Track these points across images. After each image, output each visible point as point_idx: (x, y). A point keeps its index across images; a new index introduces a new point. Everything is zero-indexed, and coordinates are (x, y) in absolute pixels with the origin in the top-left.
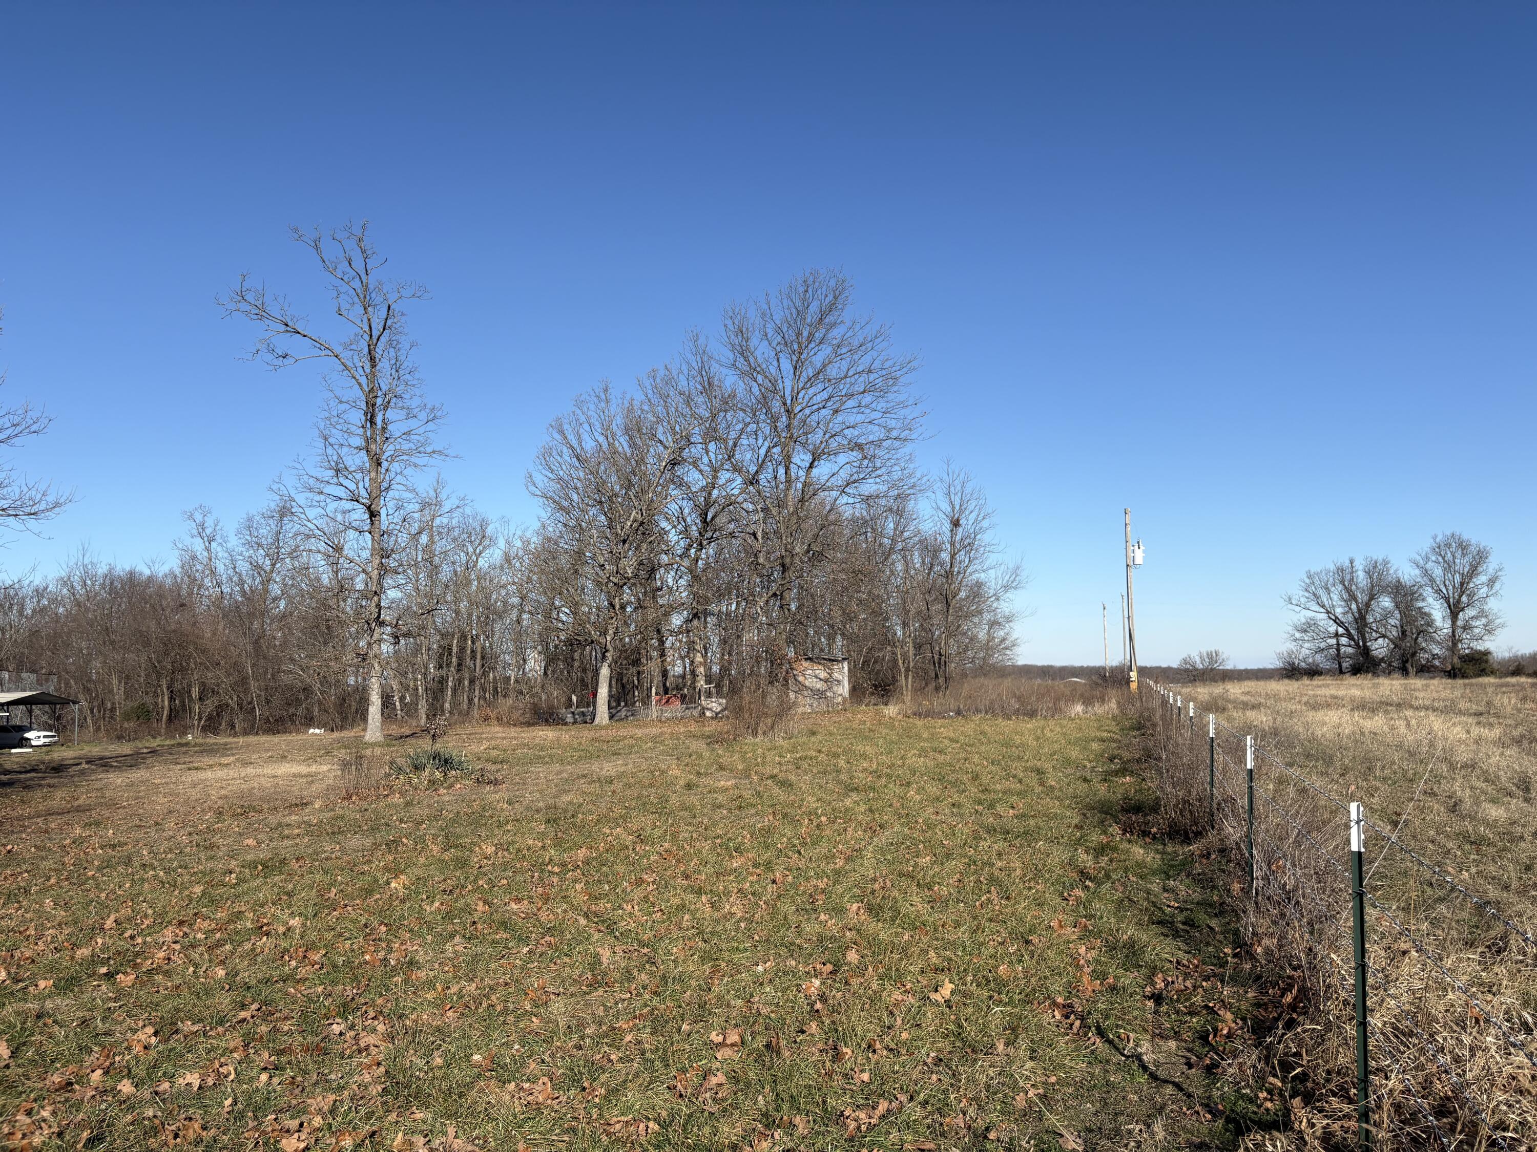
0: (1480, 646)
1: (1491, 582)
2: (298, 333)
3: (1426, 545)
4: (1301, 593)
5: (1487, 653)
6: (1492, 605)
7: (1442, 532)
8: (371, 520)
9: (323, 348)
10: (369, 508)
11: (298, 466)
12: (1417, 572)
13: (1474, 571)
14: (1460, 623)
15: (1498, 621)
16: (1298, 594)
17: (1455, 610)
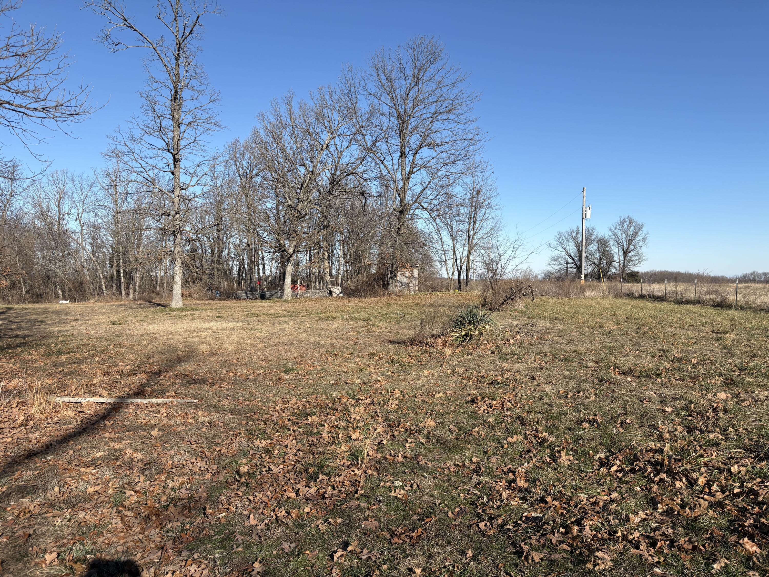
0: (636, 269)
1: (644, 240)
2: (132, 27)
3: (616, 220)
4: (555, 242)
5: (638, 272)
6: (643, 250)
7: (624, 215)
8: (174, 164)
9: (145, 41)
10: (174, 156)
11: (134, 121)
12: (610, 233)
13: (636, 234)
14: (627, 258)
15: (645, 258)
16: (554, 243)
17: (626, 253)
